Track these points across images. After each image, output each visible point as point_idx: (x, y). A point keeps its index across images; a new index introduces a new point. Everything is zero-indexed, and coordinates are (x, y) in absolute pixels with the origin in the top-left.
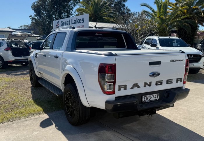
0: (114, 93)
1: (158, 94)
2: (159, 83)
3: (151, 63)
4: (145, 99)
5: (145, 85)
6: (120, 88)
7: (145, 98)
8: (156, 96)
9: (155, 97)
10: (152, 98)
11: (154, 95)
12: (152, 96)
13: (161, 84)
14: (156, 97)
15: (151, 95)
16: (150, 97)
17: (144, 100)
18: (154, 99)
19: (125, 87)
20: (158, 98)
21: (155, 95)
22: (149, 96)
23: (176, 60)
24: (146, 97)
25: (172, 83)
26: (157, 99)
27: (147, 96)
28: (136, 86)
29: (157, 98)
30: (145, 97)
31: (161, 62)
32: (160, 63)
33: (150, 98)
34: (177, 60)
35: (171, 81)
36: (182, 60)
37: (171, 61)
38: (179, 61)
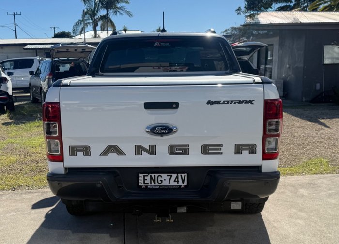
0: (60, 159)
1: (183, 175)
2: (179, 149)
4: (146, 182)
5: (139, 150)
6: (73, 150)
7: (145, 180)
8: (177, 177)
9: (175, 181)
10: (167, 180)
11: (171, 176)
12: (165, 176)
13: (186, 152)
14: (178, 181)
15: (162, 175)
16: (160, 178)
17: (144, 183)
18: (173, 183)
19: (86, 151)
20: (186, 183)
21: (174, 176)
22: (157, 175)
23: (228, 102)
24: (148, 178)
25: (221, 153)
26: (180, 186)
27: (153, 175)
28: (114, 150)
29: (180, 183)
30: (146, 178)
31: (177, 103)
32: (174, 106)
33: (161, 181)
34: (232, 102)
35: (218, 149)
36: (251, 102)
37: (210, 103)
38: (239, 103)
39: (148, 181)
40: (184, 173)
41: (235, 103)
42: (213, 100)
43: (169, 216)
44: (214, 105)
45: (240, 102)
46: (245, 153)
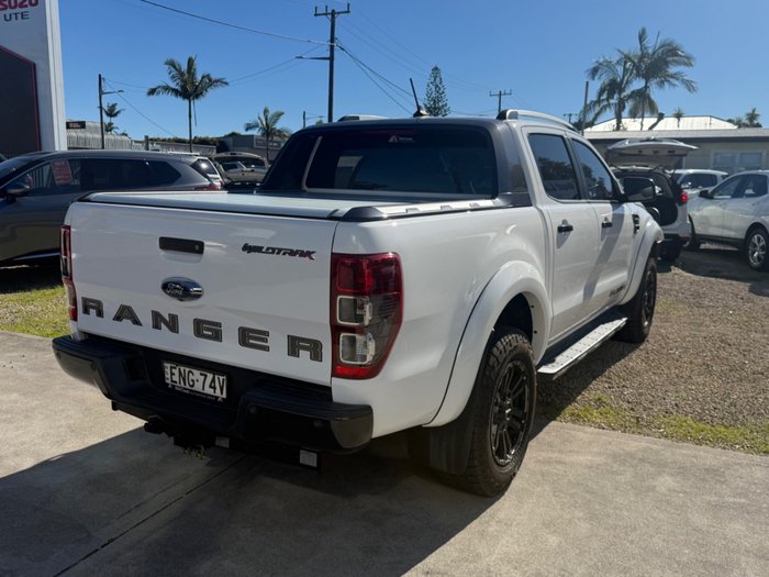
0: (74, 316)
1: (221, 378)
2: (208, 330)
3: (168, 244)
4: (174, 378)
5: (157, 320)
6: (86, 305)
7: (172, 374)
8: (213, 380)
9: (211, 387)
10: (201, 383)
11: (206, 376)
12: (197, 374)
13: (217, 336)
14: (215, 388)
15: (194, 371)
16: (191, 377)
17: (172, 381)
18: (209, 391)
19: (98, 309)
20: (224, 396)
21: (210, 376)
22: (187, 370)
23: (274, 250)
24: (176, 371)
25: (266, 349)
26: (217, 398)
27: (182, 369)
28: (125, 313)
29: (218, 393)
30: (173, 371)
31: (201, 245)
32: (197, 247)
33: (193, 381)
34: (280, 250)
35: (262, 340)
36: (308, 254)
37: (247, 248)
38: (290, 254)
39: (176, 378)
40: (222, 374)
41: (284, 254)
42: (251, 244)
43: (200, 449)
44: (253, 253)
45: (292, 253)
46: (305, 354)
